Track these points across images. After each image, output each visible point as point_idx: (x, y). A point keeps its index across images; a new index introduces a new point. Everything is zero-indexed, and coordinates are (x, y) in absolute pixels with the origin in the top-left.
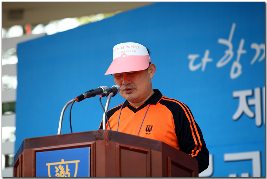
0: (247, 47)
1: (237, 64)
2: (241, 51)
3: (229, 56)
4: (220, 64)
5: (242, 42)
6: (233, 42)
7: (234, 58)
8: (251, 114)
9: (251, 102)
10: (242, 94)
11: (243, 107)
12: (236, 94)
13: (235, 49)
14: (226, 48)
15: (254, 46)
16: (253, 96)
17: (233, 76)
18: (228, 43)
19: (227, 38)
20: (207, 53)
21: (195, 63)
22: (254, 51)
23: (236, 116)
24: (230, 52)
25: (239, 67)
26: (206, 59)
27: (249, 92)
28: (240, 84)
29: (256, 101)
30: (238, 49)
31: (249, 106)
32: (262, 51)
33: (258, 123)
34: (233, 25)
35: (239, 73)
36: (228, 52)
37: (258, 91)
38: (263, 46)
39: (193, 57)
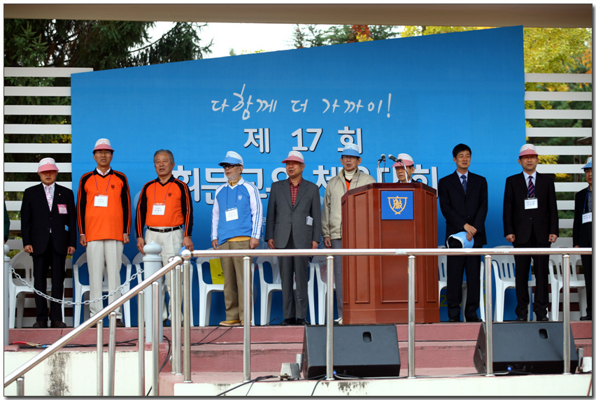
0: (253, 100)
1: (246, 111)
2: (249, 103)
3: (241, 104)
4: (234, 110)
5: (251, 97)
6: (243, 96)
7: (245, 107)
8: (257, 145)
9: (257, 137)
10: (251, 131)
11: (251, 139)
12: (246, 130)
13: (245, 101)
14: (240, 100)
15: (258, 101)
16: (258, 133)
17: (244, 118)
18: (241, 96)
19: (240, 93)
20: (225, 100)
21: (216, 107)
22: (259, 104)
23: (246, 145)
24: (241, 102)
25: (249, 113)
26: (224, 105)
27: (256, 130)
28: (249, 124)
29: (260, 136)
30: (247, 101)
31: (255, 139)
32: (264, 105)
33: (262, 151)
34: (244, 85)
35: (248, 117)
36: (240, 102)
37: (261, 130)
38: (265, 102)
39: (215, 102)
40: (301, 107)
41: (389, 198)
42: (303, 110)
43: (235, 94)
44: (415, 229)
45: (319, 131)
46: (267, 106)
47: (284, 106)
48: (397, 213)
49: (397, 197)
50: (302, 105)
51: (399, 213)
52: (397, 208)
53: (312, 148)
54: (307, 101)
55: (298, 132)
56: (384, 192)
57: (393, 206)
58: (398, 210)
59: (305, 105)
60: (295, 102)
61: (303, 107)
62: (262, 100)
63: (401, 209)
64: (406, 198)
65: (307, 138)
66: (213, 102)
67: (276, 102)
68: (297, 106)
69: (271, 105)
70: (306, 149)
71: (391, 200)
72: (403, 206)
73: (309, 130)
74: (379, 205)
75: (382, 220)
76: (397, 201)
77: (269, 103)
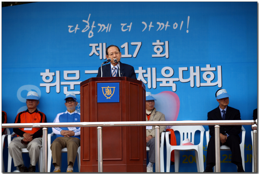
0: (95, 25)
1: (91, 32)
2: (93, 26)
3: (88, 28)
4: (83, 31)
5: (94, 22)
6: (89, 22)
7: (90, 29)
8: (98, 54)
9: (98, 49)
10: (94, 45)
11: (94, 51)
12: (91, 45)
13: (91, 25)
14: (87, 24)
15: (99, 25)
16: (98, 46)
17: (89, 37)
18: (87, 22)
19: (87, 20)
20: (77, 25)
21: (71, 30)
22: (99, 27)
23: (90, 55)
24: (88, 26)
25: (93, 33)
26: (76, 28)
27: (97, 45)
28: (93, 40)
29: (100, 49)
30: (92, 25)
31: (97, 51)
32: (103, 27)
33: (101, 58)
34: (90, 14)
35: (92, 36)
36: (87, 26)
37: (100, 44)
38: (103, 25)
39: (70, 27)
40: (127, 28)
41: (103, 88)
42: (128, 30)
43: (84, 21)
44: (120, 109)
45: (139, 44)
46: (105, 28)
47: (116, 28)
48: (108, 98)
49: (108, 87)
50: (128, 27)
51: (109, 98)
52: (108, 94)
53: (135, 55)
54: (131, 24)
55: (125, 45)
56: (99, 84)
57: (105, 93)
58: (108, 96)
59: (130, 27)
60: (123, 25)
61: (129, 28)
62: (102, 24)
63: (111, 95)
64: (114, 87)
65: (131, 49)
66: (69, 26)
67: (111, 25)
68: (125, 27)
69: (107, 28)
70: (130, 56)
71: (104, 89)
72: (112, 93)
73: (132, 43)
74: (96, 92)
75: (97, 103)
76: (108, 89)
77: (106, 26)
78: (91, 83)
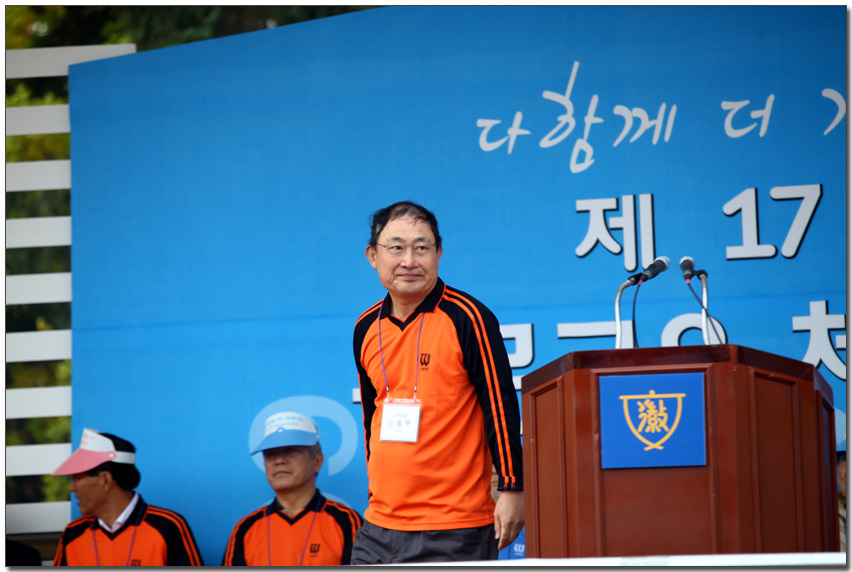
0: (604, 110)
1: (582, 144)
2: (591, 119)
3: (567, 126)
4: (546, 143)
5: (595, 100)
6: (572, 98)
7: (578, 132)
8: (616, 248)
9: (614, 222)
10: (596, 206)
11: (596, 231)
12: (581, 205)
13: (580, 113)
14: (562, 110)
15: (619, 110)
16: (617, 210)
17: (576, 168)
18: (564, 100)
19: (562, 92)
20: (518, 117)
21: (491, 138)
22: (621, 120)
23: (582, 250)
24: (568, 119)
25: (589, 151)
26: (515, 131)
27: (611, 203)
28: (590, 185)
29: (625, 221)
30: (585, 113)
31: (610, 230)
32: (637, 122)
33: (630, 264)
34: (576, 65)
35: (589, 162)
36: (564, 119)
37: (627, 201)
38: (640, 113)
39: (486, 124)
40: (750, 121)
41: (625, 398)
42: (758, 129)
43: (548, 95)
44: (712, 496)
45: (810, 193)
46: (646, 124)
47: (699, 119)
48: (651, 446)
49: (652, 394)
50: (755, 114)
51: (658, 446)
52: (652, 428)
53: (789, 249)
54: (771, 99)
55: (745, 201)
56: (608, 380)
57: (636, 422)
58: (654, 437)
59: (765, 114)
60: (732, 107)
61: (759, 120)
62: (631, 108)
63: (664, 433)
64: (680, 396)
65: (772, 218)
66: (481, 123)
67: (674, 109)
68: (741, 119)
69: (659, 122)
70: (769, 250)
71: (633, 405)
72: (670, 424)
73: (778, 192)
74: (594, 420)
75: (602, 470)
76: (651, 406)
77: (653, 116)
78: (570, 375)
